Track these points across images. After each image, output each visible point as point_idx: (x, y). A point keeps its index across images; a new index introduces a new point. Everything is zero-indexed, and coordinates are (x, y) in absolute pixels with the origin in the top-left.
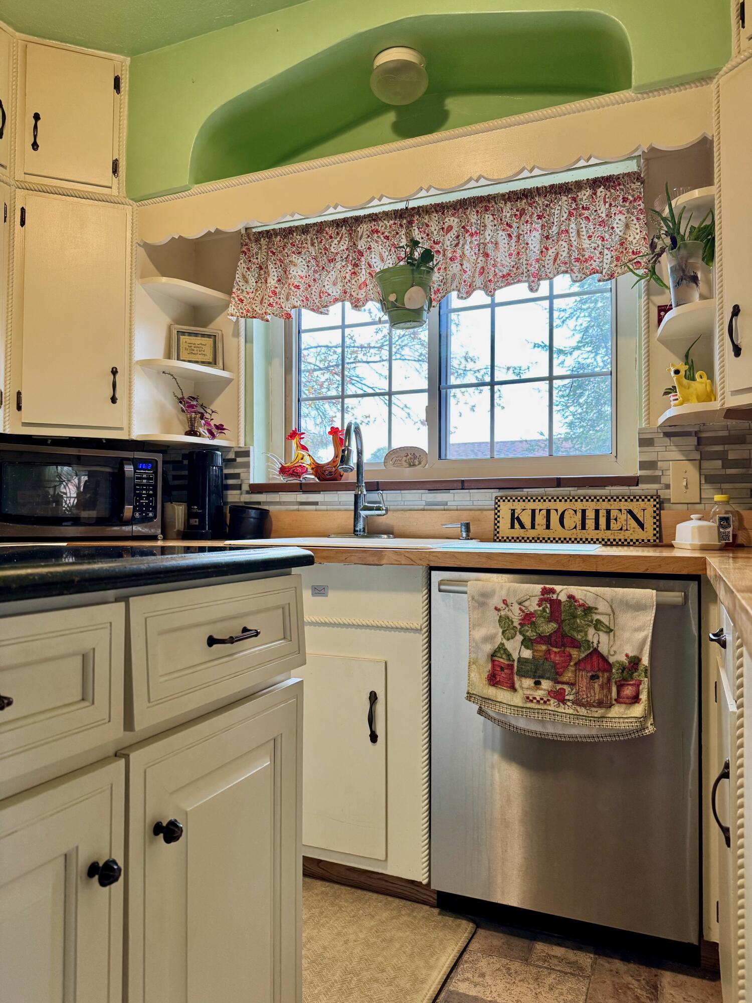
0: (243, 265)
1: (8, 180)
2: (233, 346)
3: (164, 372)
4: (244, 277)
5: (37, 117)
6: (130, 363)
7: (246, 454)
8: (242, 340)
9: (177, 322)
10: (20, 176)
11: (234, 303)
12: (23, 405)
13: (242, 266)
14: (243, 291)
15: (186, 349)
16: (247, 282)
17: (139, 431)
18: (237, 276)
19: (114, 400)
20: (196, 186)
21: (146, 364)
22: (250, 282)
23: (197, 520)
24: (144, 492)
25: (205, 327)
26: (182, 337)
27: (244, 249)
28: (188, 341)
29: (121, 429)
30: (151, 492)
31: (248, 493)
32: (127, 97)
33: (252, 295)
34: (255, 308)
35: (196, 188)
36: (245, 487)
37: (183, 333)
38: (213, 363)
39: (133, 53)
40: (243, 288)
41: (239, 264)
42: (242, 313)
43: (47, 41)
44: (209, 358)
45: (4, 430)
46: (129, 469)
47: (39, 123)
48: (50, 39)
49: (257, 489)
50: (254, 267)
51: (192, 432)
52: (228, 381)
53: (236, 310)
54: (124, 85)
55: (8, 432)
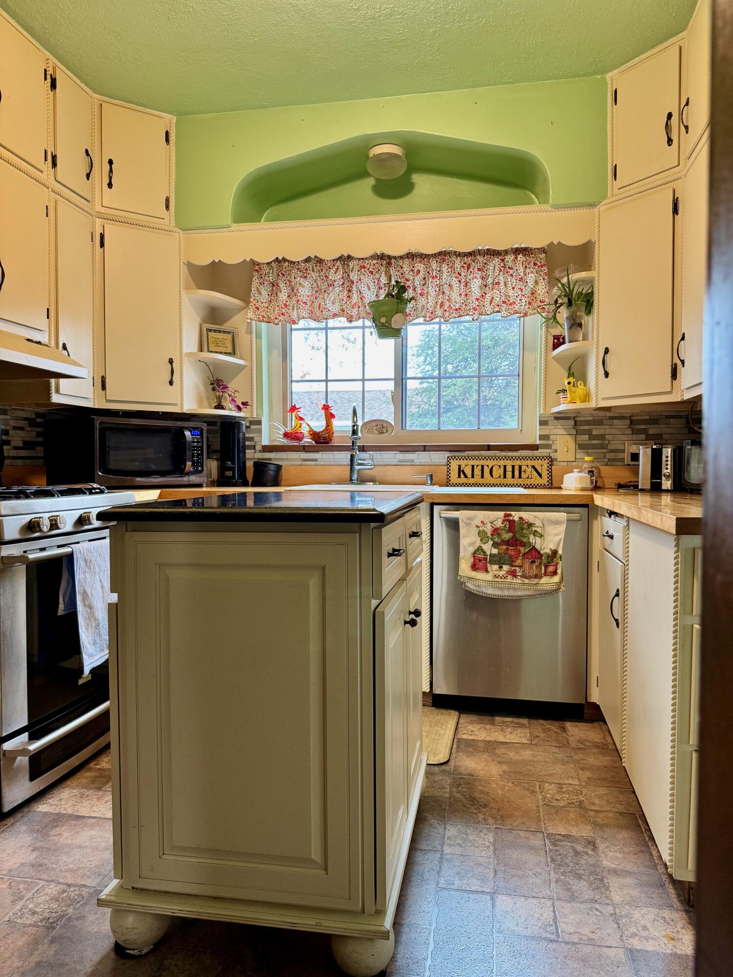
0: (257, 280)
1: (91, 212)
2: (243, 339)
3: (199, 361)
4: (258, 290)
5: (111, 162)
6: (181, 355)
7: (259, 423)
8: (254, 336)
9: (205, 321)
10: (98, 208)
11: (252, 310)
12: (107, 386)
13: (255, 282)
14: (258, 301)
15: (213, 343)
16: (260, 294)
17: (189, 406)
18: (253, 289)
19: (171, 383)
20: (235, 225)
21: (190, 355)
22: (263, 293)
23: (231, 472)
24: (195, 452)
25: (220, 325)
26: (210, 333)
27: (257, 268)
28: (215, 337)
29: (176, 405)
30: (200, 452)
31: (260, 451)
32: (174, 148)
33: (266, 305)
34: (270, 316)
35: (235, 226)
36: (258, 448)
37: (210, 330)
38: (233, 353)
39: (180, 114)
40: (258, 298)
41: (254, 280)
42: (259, 318)
43: (116, 102)
44: (230, 350)
45: (94, 406)
46: (187, 433)
47: (113, 166)
48: (118, 99)
49: (266, 449)
50: (266, 283)
51: (219, 406)
52: (243, 367)
53: (254, 316)
54: (172, 138)
55: (96, 407)
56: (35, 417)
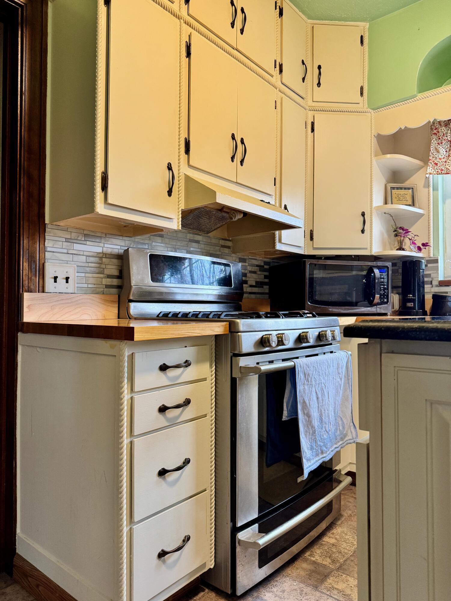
0: (435, 142)
1: (305, 106)
2: (421, 193)
3: (385, 213)
4: (436, 149)
5: (319, 67)
6: (371, 209)
7: (436, 261)
8: (431, 189)
9: (389, 181)
10: (310, 103)
11: (431, 166)
12: (314, 237)
13: (434, 143)
14: (436, 158)
15: (396, 198)
16: (438, 152)
17: (376, 250)
18: (432, 149)
19: (363, 231)
20: (419, 94)
21: (378, 208)
22: (441, 151)
23: (413, 304)
24: (382, 286)
25: (402, 183)
26: (393, 191)
27: (435, 131)
28: (397, 193)
29: (366, 249)
30: (386, 287)
31: (437, 286)
32: (367, 47)
33: (444, 160)
34: (449, 168)
35: (420, 96)
36: (435, 283)
37: (393, 188)
38: (413, 204)
39: (372, 19)
40: (437, 156)
41: (432, 141)
42: (438, 172)
43: (324, 22)
44: (410, 202)
45: (304, 253)
46: (376, 271)
47: (321, 70)
48: (325, 20)
49: (442, 284)
50: (444, 142)
51: (401, 249)
52: (422, 215)
53: (433, 170)
54: (366, 41)
55: (306, 254)
56: (263, 265)
